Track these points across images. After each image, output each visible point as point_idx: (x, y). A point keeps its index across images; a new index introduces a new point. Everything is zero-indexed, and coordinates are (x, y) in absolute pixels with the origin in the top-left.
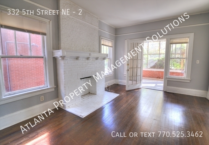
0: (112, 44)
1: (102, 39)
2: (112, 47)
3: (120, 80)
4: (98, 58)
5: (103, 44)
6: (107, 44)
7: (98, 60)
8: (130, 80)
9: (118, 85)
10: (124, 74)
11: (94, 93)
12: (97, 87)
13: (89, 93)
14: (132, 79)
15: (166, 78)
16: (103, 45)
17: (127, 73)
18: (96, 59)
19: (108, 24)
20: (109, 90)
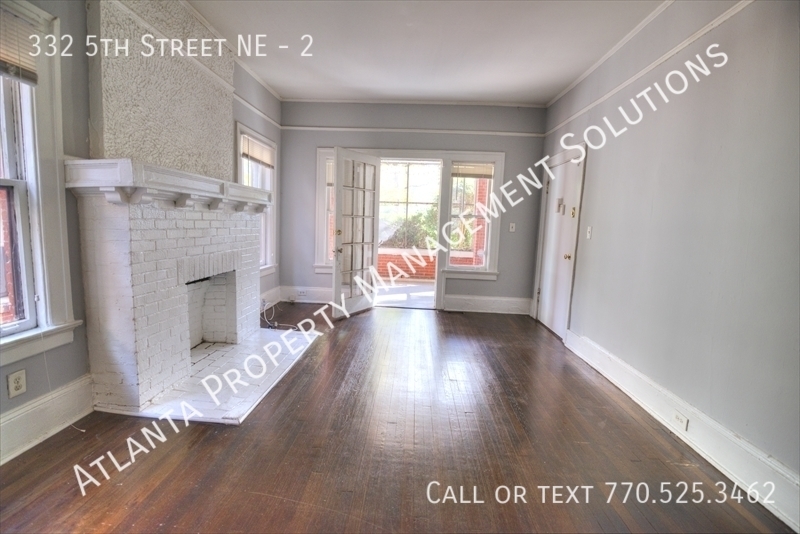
0: (272, 158)
1: (242, 133)
2: (273, 167)
3: (299, 289)
4: (245, 203)
5: (246, 152)
6: (257, 155)
7: (240, 213)
8: (345, 284)
9: (292, 304)
10: (316, 264)
11: (224, 340)
12: (238, 313)
13: (203, 341)
14: (348, 281)
15: (443, 271)
16: (246, 155)
17: (337, 259)
18: (236, 210)
19: (262, 82)
20: (276, 324)
